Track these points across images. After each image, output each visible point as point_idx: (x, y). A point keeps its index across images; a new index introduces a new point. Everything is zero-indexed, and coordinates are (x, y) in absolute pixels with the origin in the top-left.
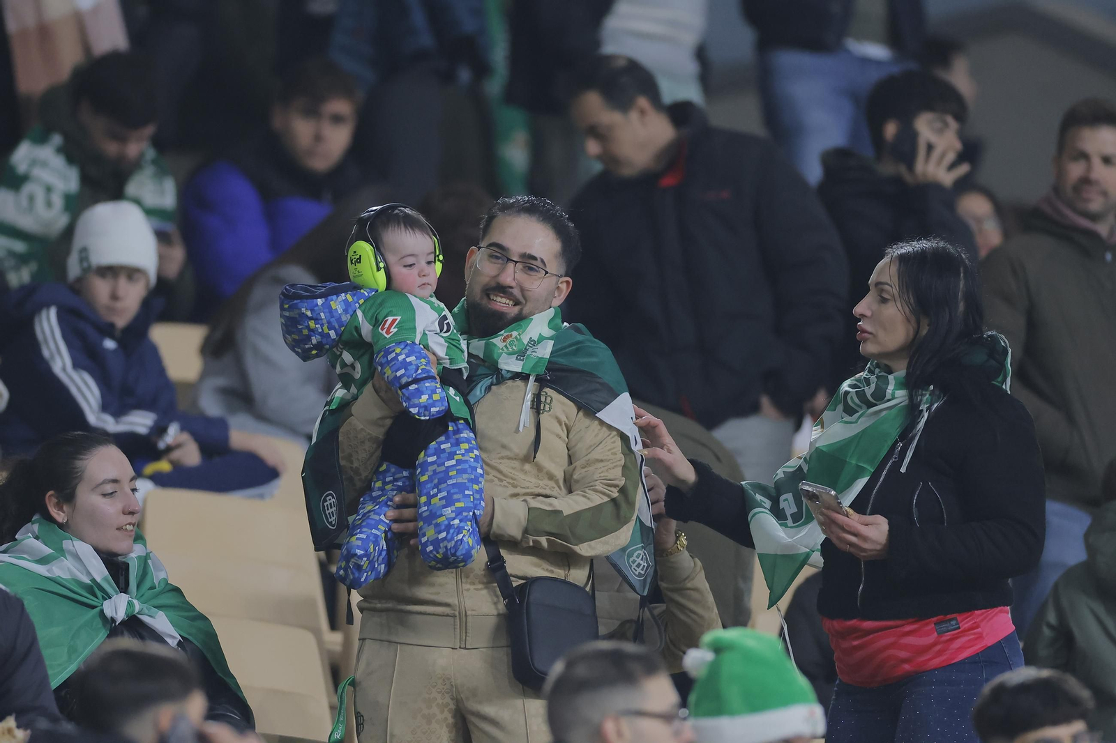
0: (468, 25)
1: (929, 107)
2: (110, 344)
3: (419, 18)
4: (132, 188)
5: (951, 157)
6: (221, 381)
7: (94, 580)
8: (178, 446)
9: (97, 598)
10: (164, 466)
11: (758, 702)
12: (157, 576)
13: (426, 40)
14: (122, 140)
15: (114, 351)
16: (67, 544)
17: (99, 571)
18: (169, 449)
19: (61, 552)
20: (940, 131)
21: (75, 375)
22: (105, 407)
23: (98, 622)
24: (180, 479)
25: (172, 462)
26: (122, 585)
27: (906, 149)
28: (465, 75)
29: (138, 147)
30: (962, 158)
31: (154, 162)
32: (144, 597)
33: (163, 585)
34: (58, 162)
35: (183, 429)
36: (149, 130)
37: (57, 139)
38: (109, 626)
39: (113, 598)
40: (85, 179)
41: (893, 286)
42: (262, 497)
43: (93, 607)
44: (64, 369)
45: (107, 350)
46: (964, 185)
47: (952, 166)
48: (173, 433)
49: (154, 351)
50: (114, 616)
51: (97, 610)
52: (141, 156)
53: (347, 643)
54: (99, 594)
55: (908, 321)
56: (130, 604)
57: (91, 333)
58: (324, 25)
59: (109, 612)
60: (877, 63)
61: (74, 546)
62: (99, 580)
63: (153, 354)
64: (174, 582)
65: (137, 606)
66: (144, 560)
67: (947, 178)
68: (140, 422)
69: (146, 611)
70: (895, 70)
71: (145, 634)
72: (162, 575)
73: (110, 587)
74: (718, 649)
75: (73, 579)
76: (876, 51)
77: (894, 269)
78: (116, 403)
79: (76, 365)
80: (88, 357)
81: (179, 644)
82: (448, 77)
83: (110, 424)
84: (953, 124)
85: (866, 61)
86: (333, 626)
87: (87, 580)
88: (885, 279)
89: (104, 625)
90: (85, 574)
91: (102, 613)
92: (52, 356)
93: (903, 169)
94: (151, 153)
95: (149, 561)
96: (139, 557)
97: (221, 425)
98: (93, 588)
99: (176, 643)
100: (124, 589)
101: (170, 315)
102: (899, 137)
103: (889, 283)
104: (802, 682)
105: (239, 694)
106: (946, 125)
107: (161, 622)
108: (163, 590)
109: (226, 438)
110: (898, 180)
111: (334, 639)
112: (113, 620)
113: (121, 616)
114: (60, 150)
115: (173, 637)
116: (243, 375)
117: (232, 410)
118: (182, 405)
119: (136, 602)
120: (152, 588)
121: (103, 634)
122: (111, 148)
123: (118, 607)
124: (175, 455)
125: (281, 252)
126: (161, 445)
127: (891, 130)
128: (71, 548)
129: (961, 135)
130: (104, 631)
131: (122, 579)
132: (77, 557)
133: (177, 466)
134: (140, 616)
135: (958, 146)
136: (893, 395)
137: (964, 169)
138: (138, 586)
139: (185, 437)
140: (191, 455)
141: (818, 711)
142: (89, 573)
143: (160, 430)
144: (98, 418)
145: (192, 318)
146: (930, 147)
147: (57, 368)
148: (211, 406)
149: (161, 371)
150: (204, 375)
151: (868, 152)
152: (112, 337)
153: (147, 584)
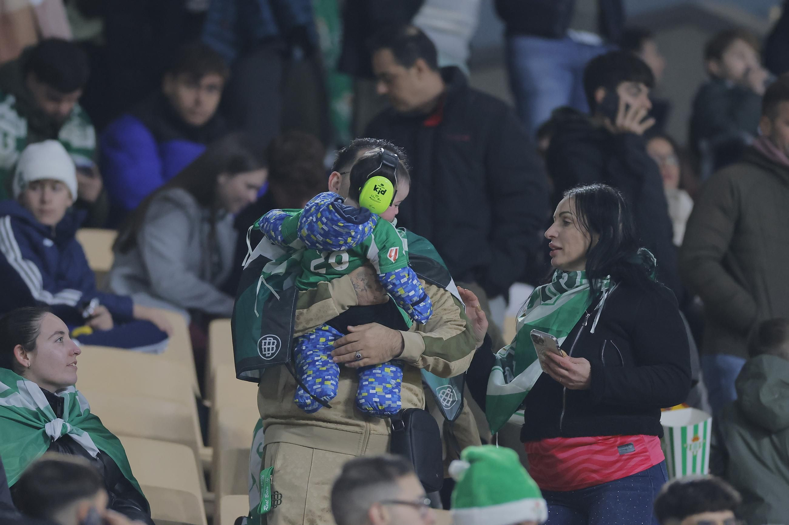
0: (301, 18)
1: (626, 78)
2: (48, 243)
3: (266, 13)
4: (64, 134)
5: (643, 113)
6: (127, 270)
7: (38, 408)
8: (97, 316)
9: (41, 421)
10: (86, 330)
11: (499, 497)
12: (82, 408)
13: (271, 28)
14: (57, 100)
15: (52, 248)
16: (20, 383)
17: (43, 403)
18: (91, 317)
19: (16, 388)
20: (635, 95)
21: (24, 264)
22: (45, 287)
23: (41, 439)
24: (98, 339)
25: (92, 327)
26: (59, 412)
27: (611, 108)
28: (298, 53)
29: (70, 105)
30: (651, 113)
31: (80, 115)
32: (73, 422)
33: (87, 414)
34: (12, 115)
35: (102, 303)
36: (77, 94)
37: (11, 99)
38: (49, 443)
39: (52, 421)
40: (31, 127)
41: (572, 213)
42: (156, 352)
43: (39, 428)
44: (16, 260)
45: (46, 247)
46: (651, 133)
47: (643, 120)
48: (94, 306)
49: (79, 249)
50: (53, 434)
51: (41, 430)
52: (71, 111)
53: (216, 456)
54: (42, 418)
55: (585, 236)
56: (64, 426)
57: (35, 235)
58: (199, 18)
59: (49, 432)
60: (590, 47)
61: (25, 385)
62: (42, 408)
63: (79, 251)
64: (93, 412)
65: (69, 427)
66: (73, 396)
67: (638, 128)
68: (70, 297)
69: (75, 431)
70: (603, 51)
71: (74, 448)
72: (86, 407)
73: (50, 414)
74: (472, 460)
75: (24, 408)
76: (590, 38)
77: (573, 203)
78: (53, 283)
79: (25, 257)
80: (32, 251)
81: (98, 455)
82: (286, 55)
83: (49, 298)
84: (644, 89)
85: (582, 45)
86: (206, 443)
87: (33, 409)
88: (567, 209)
89: (45, 442)
90: (32, 404)
91: (44, 433)
92: (7, 251)
93: (607, 122)
94: (77, 109)
95: (77, 397)
96: (71, 394)
97: (127, 301)
98: (38, 415)
99: (96, 454)
100: (60, 415)
101: (91, 223)
102: (606, 99)
103: (570, 211)
104: (532, 483)
105: (140, 491)
106: (639, 90)
107: (85, 439)
108: (87, 417)
109: (131, 310)
110: (603, 130)
111: (207, 453)
112: (52, 438)
113: (57, 434)
114: (13, 107)
115: (94, 450)
116: (143, 266)
117: (135, 291)
118: (100, 286)
119: (68, 425)
120: (79, 415)
121: (45, 447)
122: (50, 107)
123: (55, 428)
124: (95, 322)
125: (170, 179)
126: (85, 314)
127: (600, 94)
128: (23, 385)
129: (651, 97)
130: (45, 446)
131: (59, 409)
132: (27, 392)
133: (95, 329)
134: (70, 435)
135: (648, 104)
136: (581, 282)
137: (651, 122)
138: (70, 414)
139: (103, 310)
140: (106, 322)
141: (542, 503)
142: (35, 403)
143: (84, 303)
144: (40, 294)
145: (106, 225)
146: (628, 107)
147: (11, 259)
148: (119, 287)
149: (84, 262)
150: (115, 265)
151: (585, 109)
152: (50, 238)
153: (76, 413)
